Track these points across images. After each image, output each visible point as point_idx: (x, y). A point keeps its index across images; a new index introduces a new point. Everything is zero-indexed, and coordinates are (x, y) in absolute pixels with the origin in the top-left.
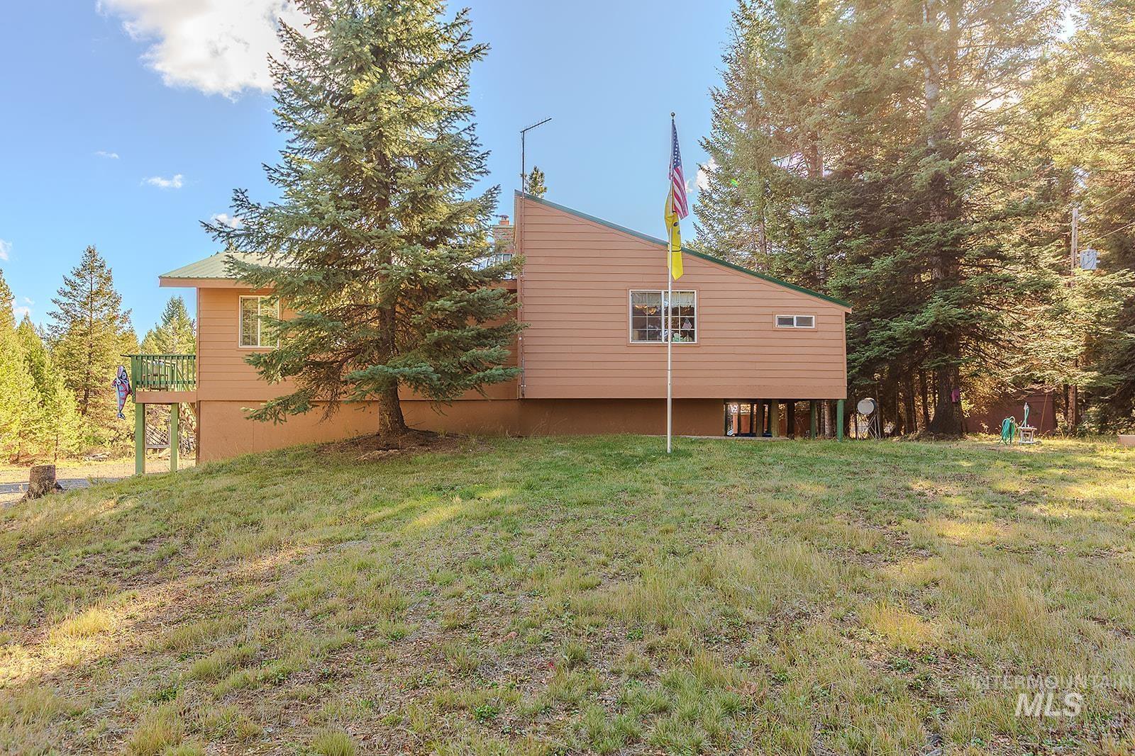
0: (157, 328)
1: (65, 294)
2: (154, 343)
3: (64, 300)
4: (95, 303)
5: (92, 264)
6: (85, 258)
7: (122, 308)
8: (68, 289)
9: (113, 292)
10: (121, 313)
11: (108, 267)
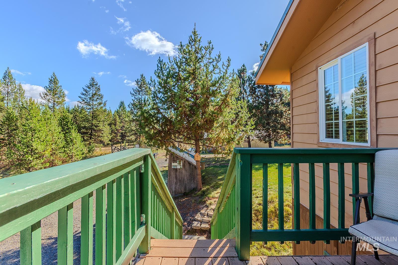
0: (117, 109)
1: (83, 94)
2: (116, 113)
3: (83, 96)
4: (94, 98)
5: (93, 84)
6: (91, 81)
7: (104, 100)
8: (84, 92)
9: (100, 94)
10: (103, 102)
11: (99, 85)
